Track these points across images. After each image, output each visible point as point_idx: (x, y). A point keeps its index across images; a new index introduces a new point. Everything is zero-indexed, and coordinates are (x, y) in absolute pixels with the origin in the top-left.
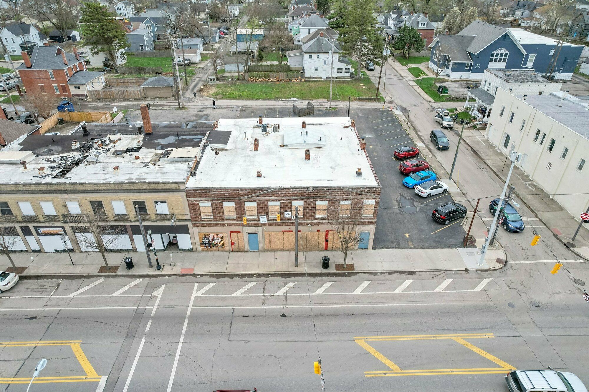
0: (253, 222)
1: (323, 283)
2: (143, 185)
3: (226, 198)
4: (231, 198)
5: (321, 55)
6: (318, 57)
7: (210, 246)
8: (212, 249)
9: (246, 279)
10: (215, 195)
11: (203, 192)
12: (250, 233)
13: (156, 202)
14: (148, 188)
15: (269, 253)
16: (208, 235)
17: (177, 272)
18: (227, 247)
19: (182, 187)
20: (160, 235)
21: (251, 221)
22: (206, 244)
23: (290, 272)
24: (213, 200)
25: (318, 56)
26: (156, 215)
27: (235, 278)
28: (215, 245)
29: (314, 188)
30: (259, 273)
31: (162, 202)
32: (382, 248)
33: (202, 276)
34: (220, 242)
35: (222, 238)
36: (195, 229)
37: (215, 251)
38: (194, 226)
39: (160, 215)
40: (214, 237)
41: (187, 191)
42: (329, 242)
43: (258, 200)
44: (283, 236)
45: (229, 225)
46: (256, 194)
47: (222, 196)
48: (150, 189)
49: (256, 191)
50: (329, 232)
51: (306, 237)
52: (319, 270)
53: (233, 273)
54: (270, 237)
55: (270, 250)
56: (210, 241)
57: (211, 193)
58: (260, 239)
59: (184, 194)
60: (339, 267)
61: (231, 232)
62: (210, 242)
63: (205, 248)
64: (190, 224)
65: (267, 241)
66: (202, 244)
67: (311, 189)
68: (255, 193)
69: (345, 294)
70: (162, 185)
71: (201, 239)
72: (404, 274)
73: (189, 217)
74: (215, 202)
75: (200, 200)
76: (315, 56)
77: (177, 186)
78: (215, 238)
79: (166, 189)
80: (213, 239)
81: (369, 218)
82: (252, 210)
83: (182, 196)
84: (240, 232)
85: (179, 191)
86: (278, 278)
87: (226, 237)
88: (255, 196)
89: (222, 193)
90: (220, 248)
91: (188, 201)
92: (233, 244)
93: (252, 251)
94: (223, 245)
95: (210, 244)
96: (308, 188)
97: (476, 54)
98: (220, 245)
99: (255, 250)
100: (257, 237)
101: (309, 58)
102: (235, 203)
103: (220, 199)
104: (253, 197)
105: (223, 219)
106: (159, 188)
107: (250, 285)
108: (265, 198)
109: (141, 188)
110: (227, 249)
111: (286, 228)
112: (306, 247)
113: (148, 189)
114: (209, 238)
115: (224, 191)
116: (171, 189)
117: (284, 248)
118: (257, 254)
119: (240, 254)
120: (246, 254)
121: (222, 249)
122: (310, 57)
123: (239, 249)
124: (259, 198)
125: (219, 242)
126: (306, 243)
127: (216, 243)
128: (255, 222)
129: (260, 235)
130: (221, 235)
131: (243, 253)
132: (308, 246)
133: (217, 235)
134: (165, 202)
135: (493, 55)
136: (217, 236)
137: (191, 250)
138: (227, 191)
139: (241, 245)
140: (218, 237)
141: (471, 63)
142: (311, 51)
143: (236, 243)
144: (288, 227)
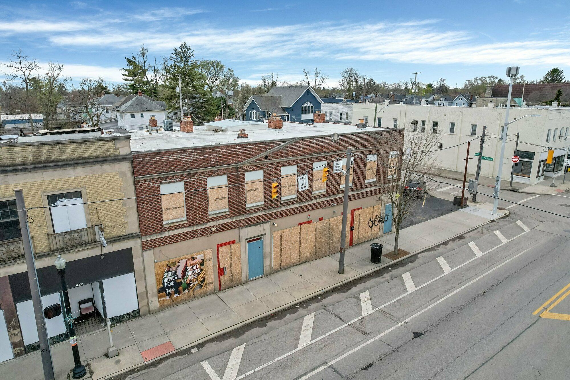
0: (258, 214)
1: (399, 277)
3: (214, 169)
4: (224, 167)
6: (142, 116)
7: (177, 292)
8: (182, 296)
10: (193, 162)
11: (170, 157)
12: (250, 241)
13: (53, 199)
14: (31, 159)
15: (281, 273)
17: (136, 362)
18: (210, 283)
19: (123, 151)
21: (254, 213)
22: (169, 288)
24: (189, 175)
25: (142, 114)
26: (52, 235)
27: (269, 324)
28: (188, 286)
29: (340, 135)
30: (300, 300)
31: (67, 196)
32: (403, 228)
33: (200, 346)
34: (199, 274)
35: (202, 264)
36: (149, 255)
37: (187, 300)
38: (146, 247)
39: (64, 234)
40: (186, 266)
41: (134, 157)
42: (354, 231)
43: (267, 165)
44: (300, 233)
45: (220, 229)
46: (264, 154)
47: (207, 163)
48: (39, 162)
49: (263, 147)
50: (355, 212)
51: (329, 228)
53: (257, 318)
54: (281, 240)
55: (282, 269)
56: (178, 278)
57: (185, 158)
58: (267, 249)
59: (126, 166)
60: (389, 256)
61: (219, 246)
62: (179, 281)
63: (168, 298)
64: (135, 245)
65: (276, 251)
66: (162, 290)
67: (336, 138)
68: (261, 152)
70: (74, 146)
73: (134, 227)
74: (192, 179)
75: (164, 178)
77: (110, 146)
78: (189, 268)
79: (83, 158)
80: (185, 271)
81: (394, 181)
82: (256, 190)
83: (123, 174)
84: (234, 242)
85: (117, 159)
87: (209, 260)
88: (261, 159)
89: (206, 156)
91: (136, 184)
92: (221, 272)
93: (253, 278)
94: (203, 281)
96: (332, 136)
97: (291, 107)
98: (197, 282)
99: (257, 277)
100: (261, 247)
102: (229, 178)
103: (203, 170)
104: (259, 159)
105: (207, 216)
106: (63, 157)
107: (309, 321)
108: (277, 160)
110: (211, 287)
111: (303, 217)
112: (329, 247)
113: (32, 164)
114: (176, 272)
115: (210, 153)
116: (97, 157)
117: (300, 257)
118: (265, 280)
119: (236, 290)
120: (248, 286)
122: (133, 116)
123: (232, 281)
124: (268, 161)
125: (195, 276)
126: (329, 239)
127: (191, 281)
128: (261, 213)
129: (267, 240)
130: (199, 259)
131: (241, 288)
132: (331, 245)
134: (78, 194)
135: (302, 108)
136: (193, 262)
138: (216, 152)
139: (235, 272)
140: (194, 264)
143: (227, 268)
144: (307, 214)
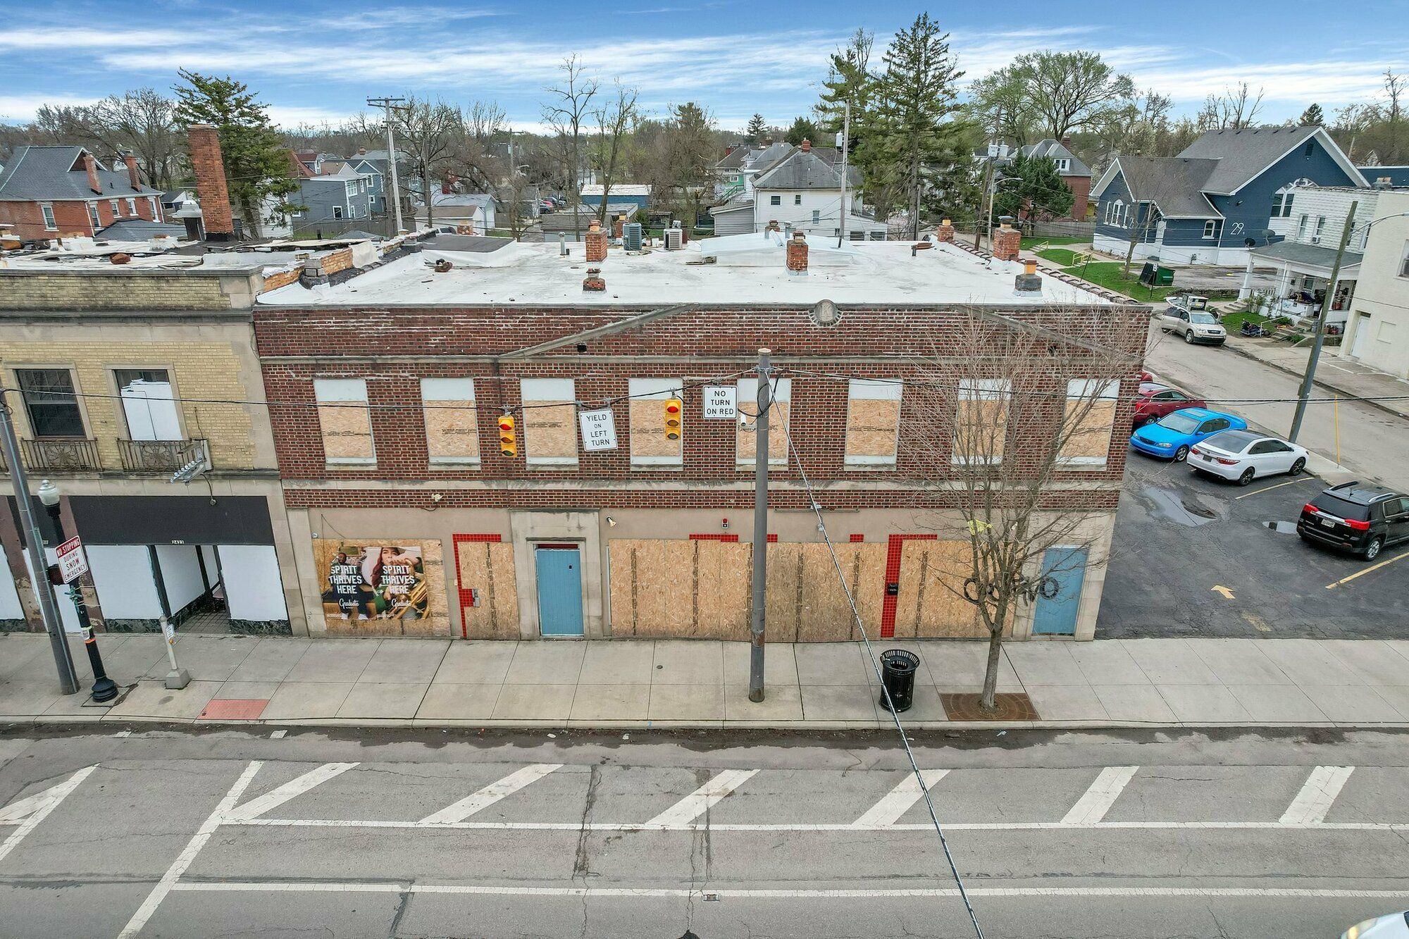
0: (559, 486)
1: (894, 775)
2: (61, 288)
3: (433, 360)
4: (460, 359)
5: (805, 196)
6: (798, 202)
7: (363, 609)
8: (372, 624)
9: (508, 749)
10: (384, 339)
11: (332, 323)
12: (544, 545)
13: (123, 377)
14: (82, 301)
15: (629, 646)
16: (354, 551)
17: (186, 713)
18: (439, 614)
19: (238, 299)
20: (143, 550)
21: (547, 481)
22: (347, 597)
23: (727, 724)
24: (376, 367)
25: (798, 197)
26: (126, 443)
27: (451, 747)
28: (387, 606)
29: (839, 308)
30: (571, 724)
31: (147, 376)
32: (1136, 635)
33: (294, 731)
34: (411, 588)
35: (418, 567)
36: (299, 519)
37: (387, 633)
38: (294, 501)
39: (143, 444)
40: (381, 563)
41: (257, 315)
42: (901, 599)
43: (583, 368)
44: (695, 560)
45: (452, 500)
46: (575, 339)
47: (418, 345)
48: (93, 308)
49: (572, 321)
50: (906, 543)
51: (800, 570)
52: (866, 717)
53: (445, 723)
54: (634, 565)
55: (636, 635)
56: (364, 583)
57: (365, 327)
58: (591, 577)
59: (243, 333)
60: (957, 704)
61: (457, 538)
62: (366, 589)
63: (344, 616)
64: (272, 492)
65: (620, 589)
66: (330, 596)
67: (827, 315)
68: (565, 333)
69: (1020, 826)
70: (149, 284)
71: (324, 571)
72: (1288, 740)
73: (268, 458)
74: (382, 376)
75: (317, 367)
76: (787, 198)
77: (211, 288)
78: (388, 569)
79: (165, 309)
80: (379, 572)
81: (1090, 476)
82: (554, 425)
83: (239, 348)
84: (497, 538)
85: (225, 316)
86: (666, 750)
87: (435, 563)
88: (566, 350)
89: (415, 329)
90: (410, 622)
91: (265, 369)
92: (467, 598)
93: (555, 636)
94: (423, 604)
95: (364, 597)
96: (813, 308)
97: (1233, 193)
98: (408, 604)
99: (566, 636)
100: (574, 567)
101: (773, 203)
102: (478, 385)
103: (407, 359)
104: (558, 351)
105: (424, 468)
106: (131, 302)
107: (523, 777)
108: (614, 359)
109: (52, 304)
110: (441, 623)
111: (709, 520)
112: (799, 620)
113: (84, 309)
114: (359, 569)
115: (425, 322)
116: (190, 308)
117: (696, 622)
118: (578, 648)
119: (497, 647)
120: (523, 649)
121: (421, 624)
122: (776, 201)
123: (495, 625)
124: (585, 358)
125: (404, 590)
126: (799, 600)
127: (393, 596)
128: (567, 486)
129: (589, 553)
130: (411, 553)
131: (512, 646)
132: (804, 616)
133: (397, 551)
134: (162, 375)
135: (1280, 197)
136: (395, 558)
137: (283, 629)
138: (441, 322)
139: (502, 608)
140: (399, 564)
141: (1219, 222)
142: (777, 185)
143: (482, 594)
144: (721, 514)
